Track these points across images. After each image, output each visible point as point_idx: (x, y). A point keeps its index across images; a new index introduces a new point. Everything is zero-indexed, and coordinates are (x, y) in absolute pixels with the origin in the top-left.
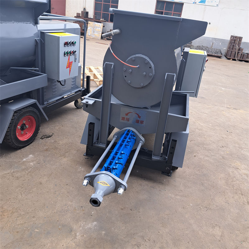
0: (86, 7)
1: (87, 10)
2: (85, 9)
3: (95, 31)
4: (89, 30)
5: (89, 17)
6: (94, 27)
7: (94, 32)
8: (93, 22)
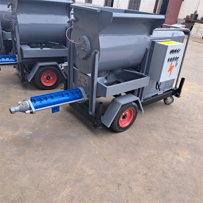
0: (198, 10)
1: (197, 13)
2: (196, 12)
3: (199, 31)
4: (194, 30)
5: (197, 19)
6: (198, 28)
7: (197, 32)
8: (199, 24)
